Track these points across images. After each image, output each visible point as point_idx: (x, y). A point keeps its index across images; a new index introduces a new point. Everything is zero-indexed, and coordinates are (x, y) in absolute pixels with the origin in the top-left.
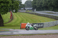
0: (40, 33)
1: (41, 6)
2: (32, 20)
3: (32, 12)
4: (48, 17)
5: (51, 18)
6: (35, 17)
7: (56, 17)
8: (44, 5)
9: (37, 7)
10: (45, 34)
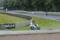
0: (12, 34)
1: (12, 5)
2: (3, 21)
3: (4, 12)
4: (20, 17)
5: (23, 18)
6: (6, 17)
7: (28, 16)
8: (16, 4)
9: (9, 6)
10: (17, 35)
